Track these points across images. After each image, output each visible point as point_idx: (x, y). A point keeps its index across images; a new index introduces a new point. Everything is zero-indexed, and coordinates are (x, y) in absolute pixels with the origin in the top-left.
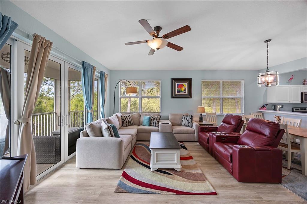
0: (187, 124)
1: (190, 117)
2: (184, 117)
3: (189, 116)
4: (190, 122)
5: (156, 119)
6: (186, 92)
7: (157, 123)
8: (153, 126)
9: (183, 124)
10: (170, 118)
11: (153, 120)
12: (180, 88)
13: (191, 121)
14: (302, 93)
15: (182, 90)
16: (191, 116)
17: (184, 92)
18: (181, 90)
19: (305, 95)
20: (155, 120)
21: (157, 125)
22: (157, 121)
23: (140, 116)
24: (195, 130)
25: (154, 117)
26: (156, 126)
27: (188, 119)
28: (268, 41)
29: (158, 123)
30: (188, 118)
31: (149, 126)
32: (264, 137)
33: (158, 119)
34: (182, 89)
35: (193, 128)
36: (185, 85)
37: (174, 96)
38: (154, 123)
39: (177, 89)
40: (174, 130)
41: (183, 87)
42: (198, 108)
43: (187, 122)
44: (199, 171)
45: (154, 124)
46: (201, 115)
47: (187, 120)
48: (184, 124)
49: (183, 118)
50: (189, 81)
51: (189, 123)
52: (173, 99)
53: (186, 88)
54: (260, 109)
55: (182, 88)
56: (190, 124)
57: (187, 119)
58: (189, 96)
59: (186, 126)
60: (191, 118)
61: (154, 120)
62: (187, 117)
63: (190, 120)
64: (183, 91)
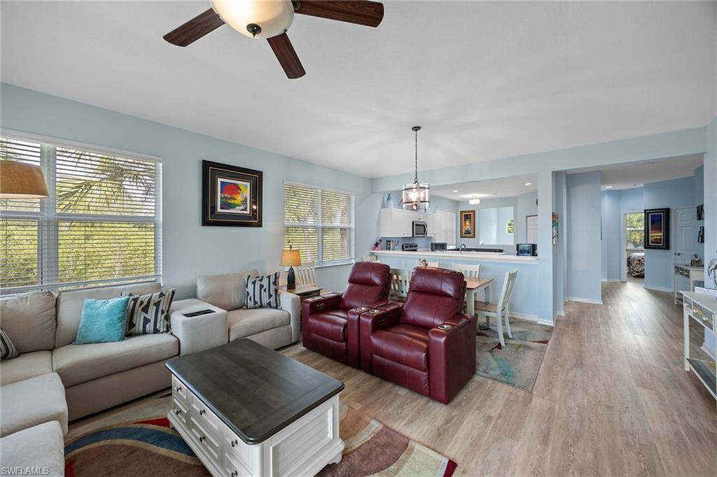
0: (265, 300)
1: (272, 279)
2: (254, 283)
3: (269, 277)
4: (273, 293)
5: (157, 304)
6: (246, 209)
7: (161, 317)
8: (145, 333)
9: (251, 304)
10: (201, 290)
11: (138, 309)
12: (229, 196)
13: (276, 291)
14: (413, 222)
15: (236, 202)
16: (276, 276)
17: (242, 208)
18: (232, 202)
19: (416, 225)
20: (152, 309)
21: (161, 325)
22: (163, 312)
23: (57, 306)
24: (290, 312)
25: (145, 298)
26: (156, 331)
27: (266, 286)
28: (416, 129)
29: (167, 318)
30: (265, 283)
31: (122, 339)
32: (449, 300)
33: (164, 301)
34: (234, 199)
35: (281, 309)
36: (245, 187)
37: (210, 218)
38: (146, 321)
39: (221, 198)
40: (233, 327)
41: (239, 194)
42: (286, 254)
43: (265, 295)
44: (375, 426)
45: (150, 327)
46: (291, 270)
47: (265, 290)
48: (255, 303)
49: (250, 286)
50: (255, 178)
51: (270, 296)
52: (204, 227)
53: (246, 199)
54: (374, 249)
55: (235, 196)
56: (272, 300)
57: (262, 286)
58: (254, 220)
59: (261, 307)
60: (275, 283)
61: (145, 310)
62: (261, 280)
63: (273, 287)
64: (238, 206)
